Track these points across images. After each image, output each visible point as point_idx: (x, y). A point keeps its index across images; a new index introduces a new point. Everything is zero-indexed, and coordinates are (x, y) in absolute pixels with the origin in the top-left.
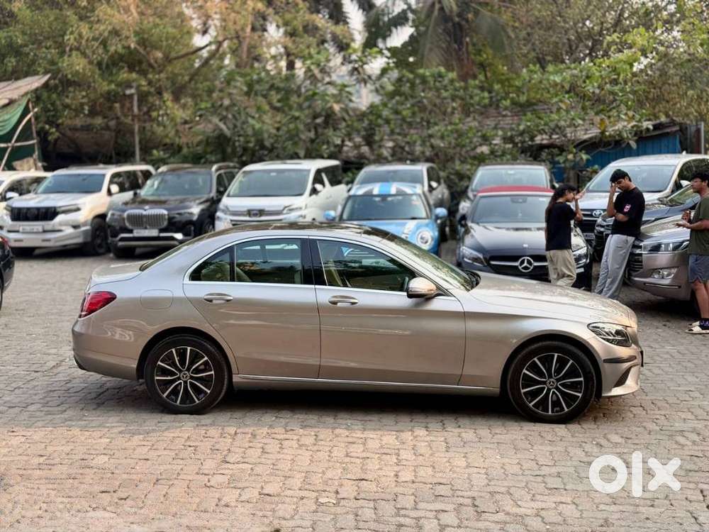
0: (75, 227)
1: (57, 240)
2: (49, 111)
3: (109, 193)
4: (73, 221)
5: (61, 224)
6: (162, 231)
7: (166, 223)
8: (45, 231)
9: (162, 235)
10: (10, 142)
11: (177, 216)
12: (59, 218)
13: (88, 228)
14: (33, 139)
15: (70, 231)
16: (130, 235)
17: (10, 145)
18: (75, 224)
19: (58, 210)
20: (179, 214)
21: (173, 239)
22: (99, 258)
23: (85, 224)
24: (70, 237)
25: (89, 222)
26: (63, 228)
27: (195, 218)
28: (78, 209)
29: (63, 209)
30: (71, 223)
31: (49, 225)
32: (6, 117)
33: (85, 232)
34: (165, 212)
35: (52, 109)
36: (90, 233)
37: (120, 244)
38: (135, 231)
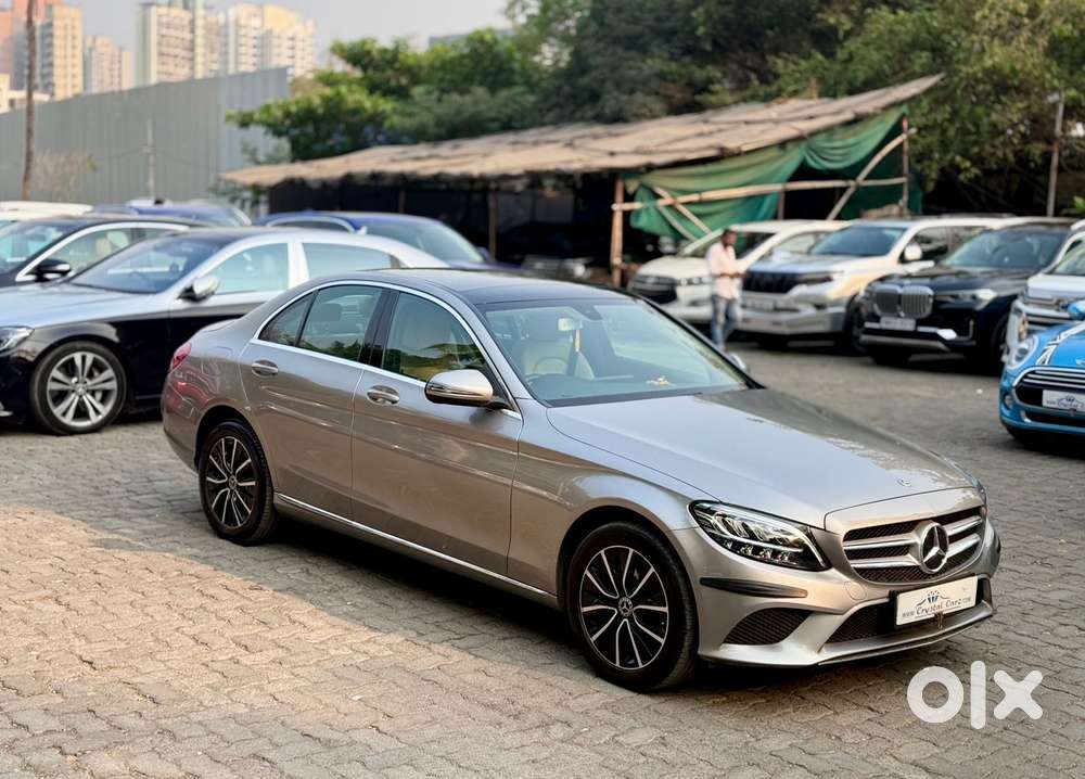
0: (820, 307)
1: (790, 324)
2: (970, 133)
3: (903, 259)
4: (817, 296)
5: (799, 299)
6: (920, 322)
7: (928, 310)
8: (777, 310)
9: (922, 329)
10: (854, 178)
11: (950, 300)
12: (798, 291)
13: (841, 309)
14: (900, 175)
15: (809, 311)
16: (875, 325)
17: (852, 183)
18: (819, 302)
19: (799, 278)
20: (952, 296)
21: (936, 337)
22: (854, 359)
23: (836, 303)
24: (808, 321)
25: (845, 301)
26: (800, 306)
27: (980, 307)
28: (827, 279)
29: (804, 277)
30: (812, 299)
31: (782, 299)
32: (851, 141)
33: (835, 316)
34: (930, 292)
35: (973, 129)
36: (842, 319)
37: (864, 338)
38: (883, 320)
